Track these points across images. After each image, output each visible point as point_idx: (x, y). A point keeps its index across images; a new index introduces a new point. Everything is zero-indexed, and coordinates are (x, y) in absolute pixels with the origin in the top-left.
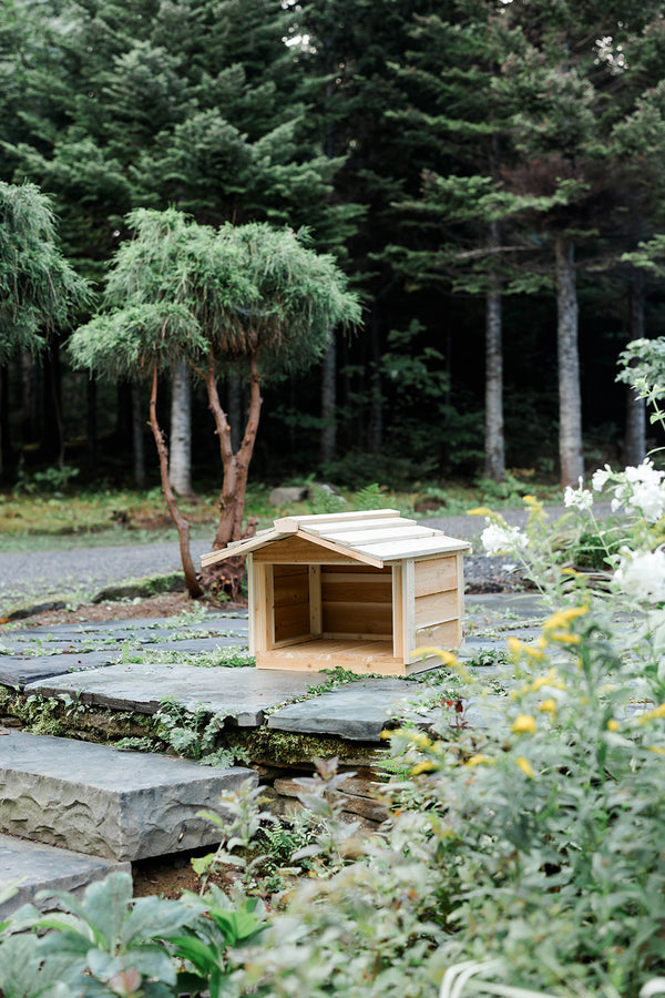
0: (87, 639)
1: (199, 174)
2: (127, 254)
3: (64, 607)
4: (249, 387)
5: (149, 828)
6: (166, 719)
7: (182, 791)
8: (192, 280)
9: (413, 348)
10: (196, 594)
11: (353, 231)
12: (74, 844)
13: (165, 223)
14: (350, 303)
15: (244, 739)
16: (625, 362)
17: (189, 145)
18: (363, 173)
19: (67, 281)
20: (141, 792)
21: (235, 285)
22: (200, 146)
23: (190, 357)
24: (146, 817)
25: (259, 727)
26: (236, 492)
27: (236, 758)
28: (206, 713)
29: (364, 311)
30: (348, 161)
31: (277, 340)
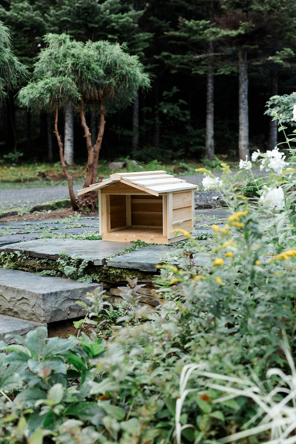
0: (27, 228)
1: (77, 18)
2: (44, 54)
3: (17, 214)
4: (99, 116)
5: (55, 309)
6: (62, 262)
7: (69, 293)
8: (74, 67)
9: (174, 100)
10: (76, 208)
11: (147, 45)
12: (22, 316)
13: (61, 40)
14: (145, 78)
15: (97, 271)
16: (269, 106)
17: (72, 4)
18: (152, 18)
19: (17, 66)
20: (51, 293)
21: (93, 69)
22: (77, 5)
23: (73, 102)
24: (53, 304)
25: (103, 266)
26: (94, 163)
27: (93, 279)
28: (80, 259)
29: (151, 82)
30: (144, 12)
31: (112, 95)
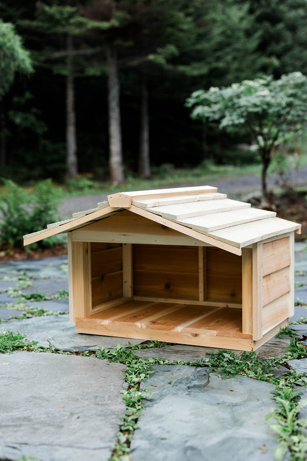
9: (24, 108)
14: (25, 57)
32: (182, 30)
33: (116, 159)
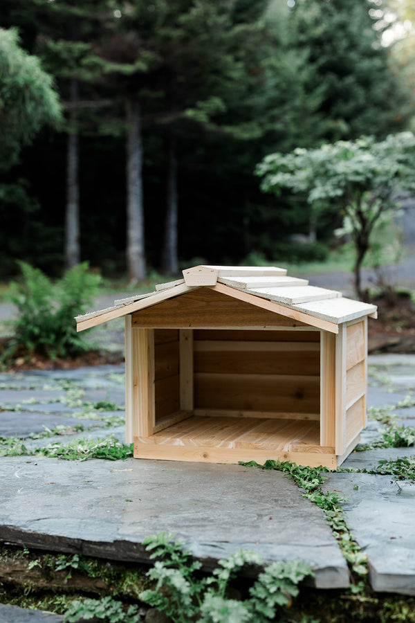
25: (351, 590)
32: (230, 79)
33: (135, 249)
